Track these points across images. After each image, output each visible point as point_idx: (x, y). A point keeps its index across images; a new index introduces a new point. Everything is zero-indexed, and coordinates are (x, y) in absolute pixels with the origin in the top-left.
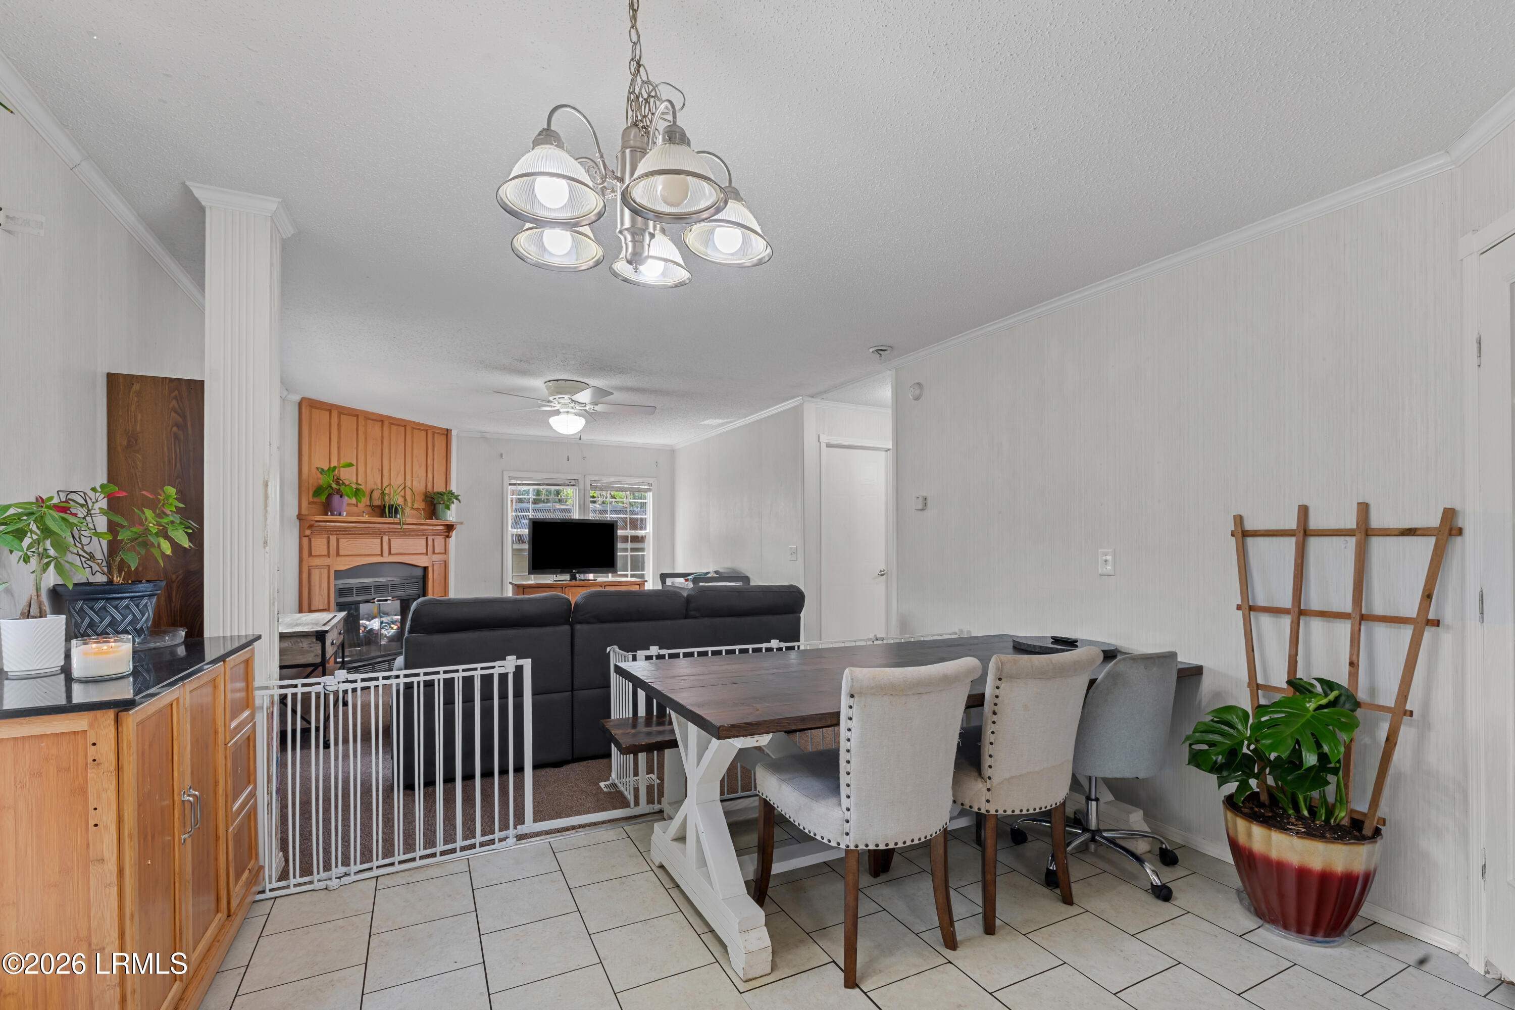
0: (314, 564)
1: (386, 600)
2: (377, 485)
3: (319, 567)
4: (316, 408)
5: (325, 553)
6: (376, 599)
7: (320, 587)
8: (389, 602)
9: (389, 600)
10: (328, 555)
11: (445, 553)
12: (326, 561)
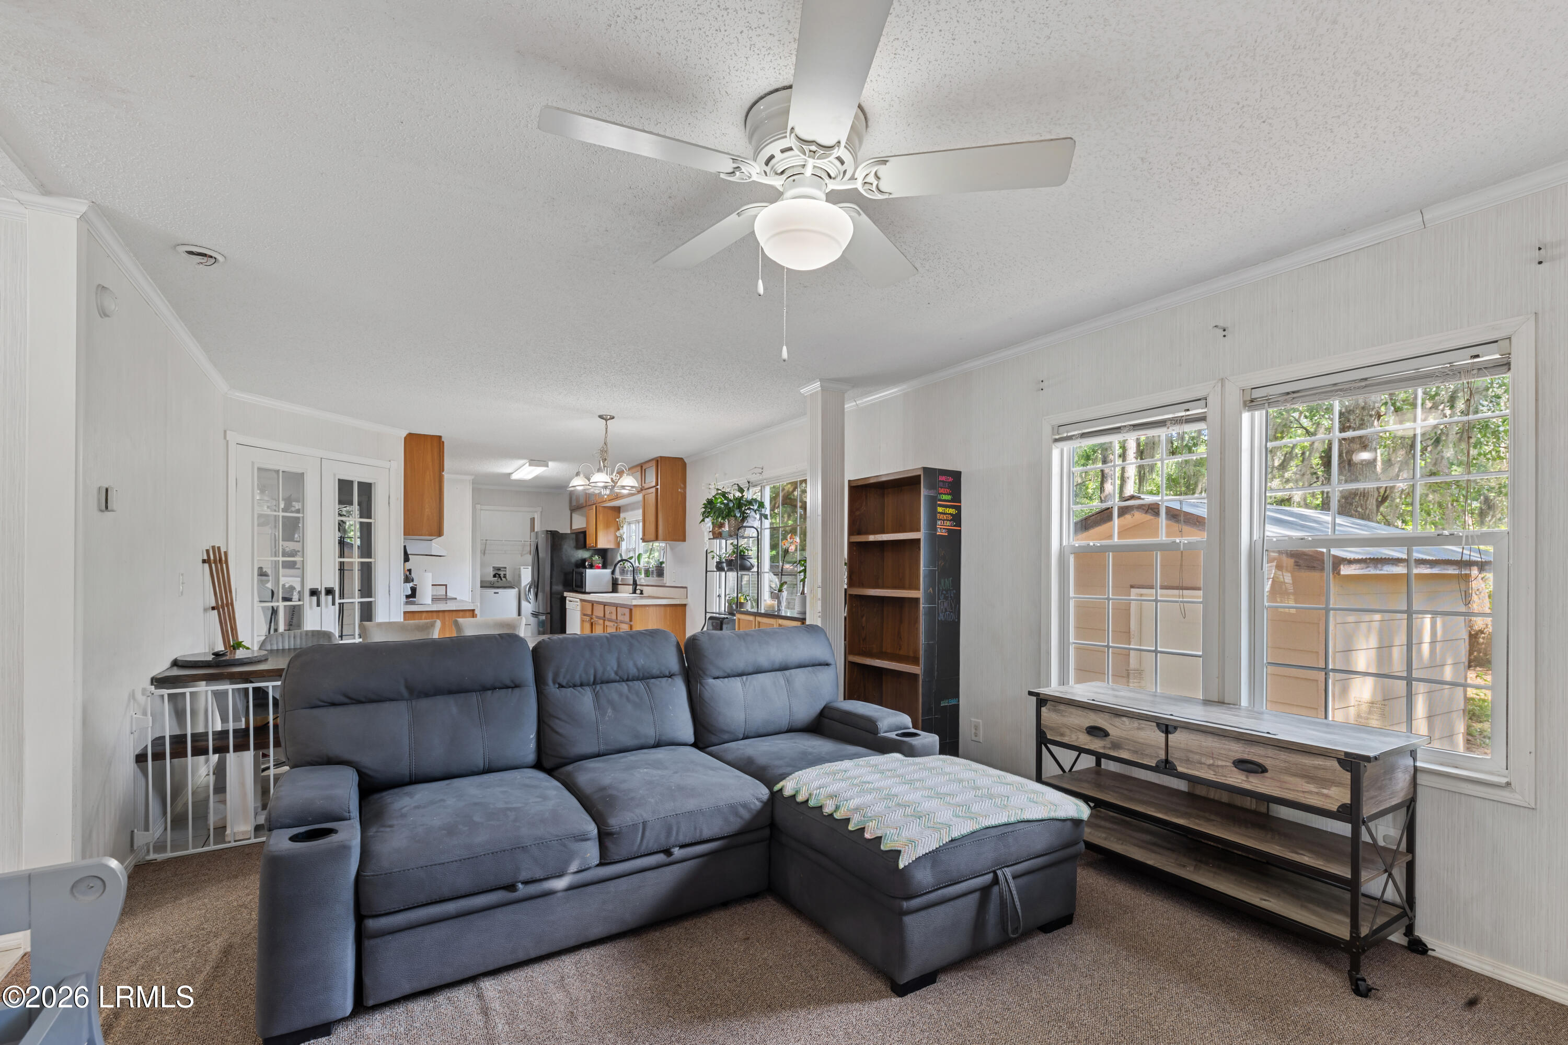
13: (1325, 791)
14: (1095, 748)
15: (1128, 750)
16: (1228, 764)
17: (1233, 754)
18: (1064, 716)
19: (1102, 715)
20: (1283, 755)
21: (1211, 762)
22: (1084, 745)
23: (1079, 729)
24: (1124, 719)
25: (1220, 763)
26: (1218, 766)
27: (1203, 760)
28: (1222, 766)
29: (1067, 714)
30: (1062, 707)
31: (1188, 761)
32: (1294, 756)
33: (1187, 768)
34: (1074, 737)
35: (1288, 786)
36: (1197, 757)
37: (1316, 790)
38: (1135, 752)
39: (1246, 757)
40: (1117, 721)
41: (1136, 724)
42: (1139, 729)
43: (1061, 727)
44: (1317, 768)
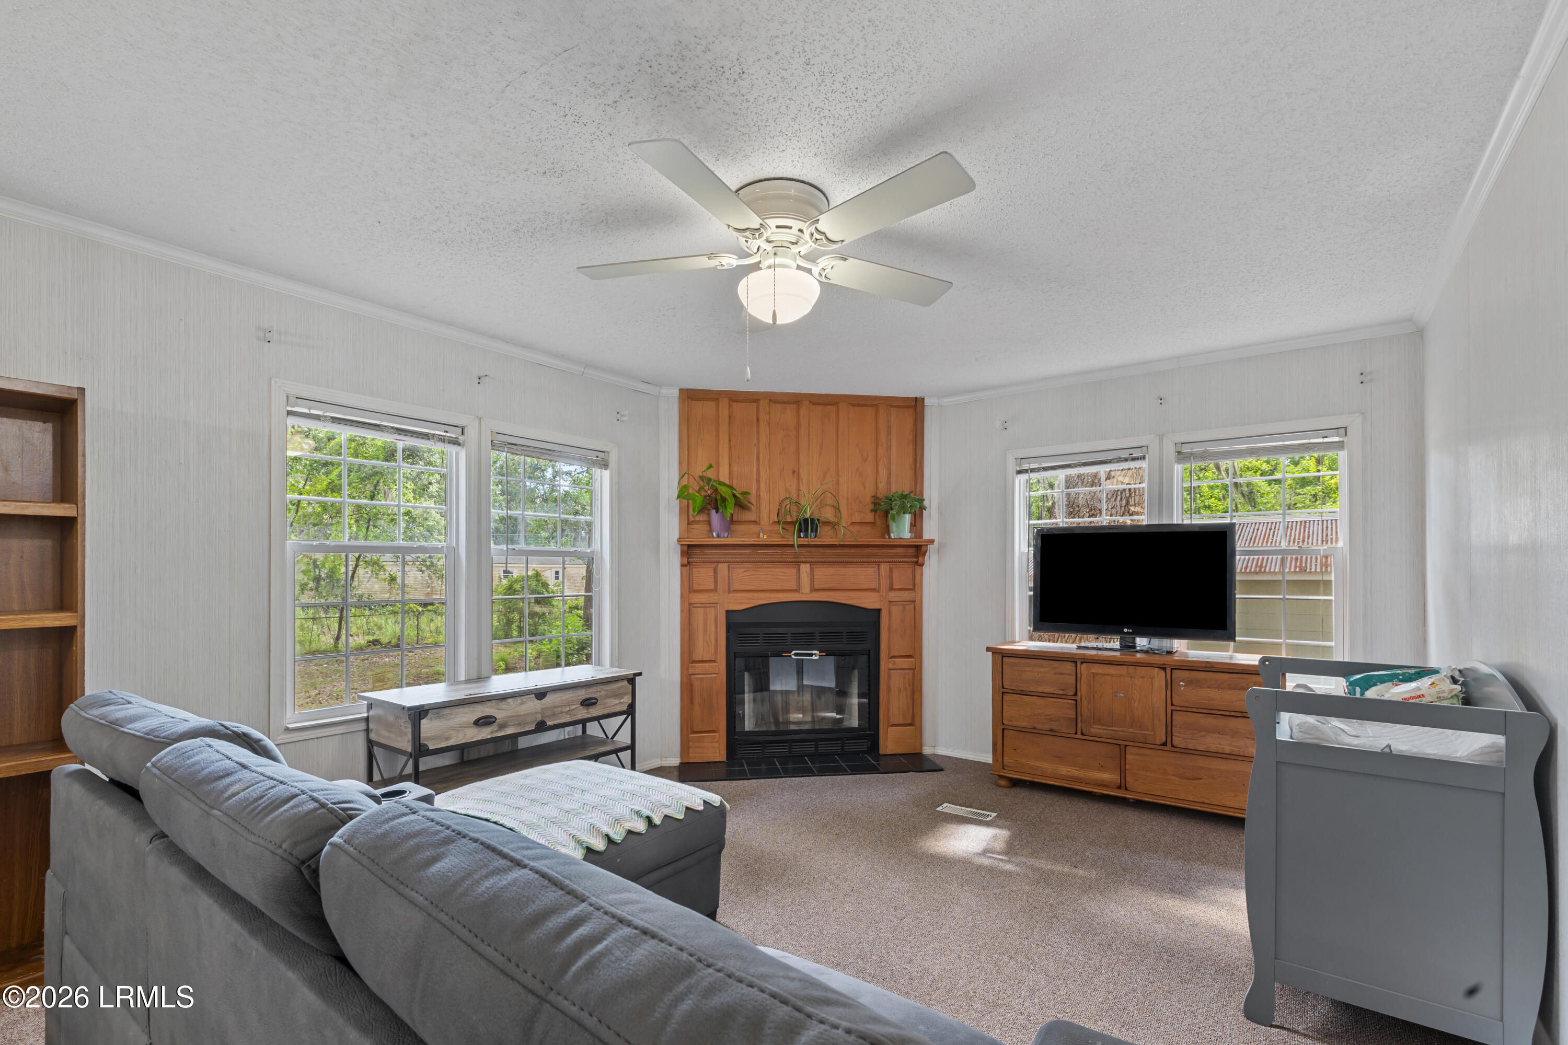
0: (696, 601)
1: (811, 655)
2: (790, 493)
3: (704, 605)
4: (697, 399)
5: (712, 587)
6: (793, 652)
7: (705, 630)
8: (814, 657)
9: (815, 654)
10: (715, 590)
11: (913, 589)
12: (712, 597)
13: (622, 700)
14: (484, 737)
15: (513, 725)
16: (578, 706)
17: (580, 698)
18: (449, 719)
19: (489, 704)
20: (605, 687)
21: (568, 709)
22: (472, 738)
23: (467, 726)
24: (509, 700)
25: (573, 707)
26: (572, 710)
27: (563, 710)
28: (574, 709)
29: (452, 716)
30: (447, 711)
31: (554, 715)
32: (609, 686)
33: (553, 720)
34: (461, 736)
35: (607, 705)
36: (559, 709)
37: (618, 702)
38: (519, 724)
39: (587, 696)
40: (503, 705)
41: (519, 700)
42: (521, 704)
43: (446, 732)
44: (619, 688)
